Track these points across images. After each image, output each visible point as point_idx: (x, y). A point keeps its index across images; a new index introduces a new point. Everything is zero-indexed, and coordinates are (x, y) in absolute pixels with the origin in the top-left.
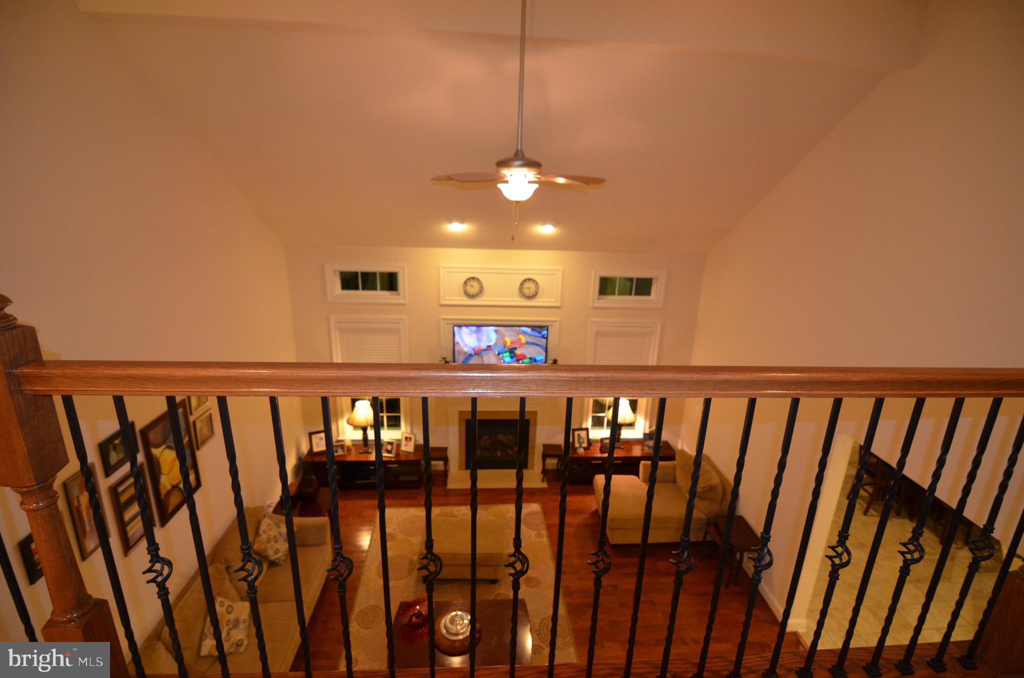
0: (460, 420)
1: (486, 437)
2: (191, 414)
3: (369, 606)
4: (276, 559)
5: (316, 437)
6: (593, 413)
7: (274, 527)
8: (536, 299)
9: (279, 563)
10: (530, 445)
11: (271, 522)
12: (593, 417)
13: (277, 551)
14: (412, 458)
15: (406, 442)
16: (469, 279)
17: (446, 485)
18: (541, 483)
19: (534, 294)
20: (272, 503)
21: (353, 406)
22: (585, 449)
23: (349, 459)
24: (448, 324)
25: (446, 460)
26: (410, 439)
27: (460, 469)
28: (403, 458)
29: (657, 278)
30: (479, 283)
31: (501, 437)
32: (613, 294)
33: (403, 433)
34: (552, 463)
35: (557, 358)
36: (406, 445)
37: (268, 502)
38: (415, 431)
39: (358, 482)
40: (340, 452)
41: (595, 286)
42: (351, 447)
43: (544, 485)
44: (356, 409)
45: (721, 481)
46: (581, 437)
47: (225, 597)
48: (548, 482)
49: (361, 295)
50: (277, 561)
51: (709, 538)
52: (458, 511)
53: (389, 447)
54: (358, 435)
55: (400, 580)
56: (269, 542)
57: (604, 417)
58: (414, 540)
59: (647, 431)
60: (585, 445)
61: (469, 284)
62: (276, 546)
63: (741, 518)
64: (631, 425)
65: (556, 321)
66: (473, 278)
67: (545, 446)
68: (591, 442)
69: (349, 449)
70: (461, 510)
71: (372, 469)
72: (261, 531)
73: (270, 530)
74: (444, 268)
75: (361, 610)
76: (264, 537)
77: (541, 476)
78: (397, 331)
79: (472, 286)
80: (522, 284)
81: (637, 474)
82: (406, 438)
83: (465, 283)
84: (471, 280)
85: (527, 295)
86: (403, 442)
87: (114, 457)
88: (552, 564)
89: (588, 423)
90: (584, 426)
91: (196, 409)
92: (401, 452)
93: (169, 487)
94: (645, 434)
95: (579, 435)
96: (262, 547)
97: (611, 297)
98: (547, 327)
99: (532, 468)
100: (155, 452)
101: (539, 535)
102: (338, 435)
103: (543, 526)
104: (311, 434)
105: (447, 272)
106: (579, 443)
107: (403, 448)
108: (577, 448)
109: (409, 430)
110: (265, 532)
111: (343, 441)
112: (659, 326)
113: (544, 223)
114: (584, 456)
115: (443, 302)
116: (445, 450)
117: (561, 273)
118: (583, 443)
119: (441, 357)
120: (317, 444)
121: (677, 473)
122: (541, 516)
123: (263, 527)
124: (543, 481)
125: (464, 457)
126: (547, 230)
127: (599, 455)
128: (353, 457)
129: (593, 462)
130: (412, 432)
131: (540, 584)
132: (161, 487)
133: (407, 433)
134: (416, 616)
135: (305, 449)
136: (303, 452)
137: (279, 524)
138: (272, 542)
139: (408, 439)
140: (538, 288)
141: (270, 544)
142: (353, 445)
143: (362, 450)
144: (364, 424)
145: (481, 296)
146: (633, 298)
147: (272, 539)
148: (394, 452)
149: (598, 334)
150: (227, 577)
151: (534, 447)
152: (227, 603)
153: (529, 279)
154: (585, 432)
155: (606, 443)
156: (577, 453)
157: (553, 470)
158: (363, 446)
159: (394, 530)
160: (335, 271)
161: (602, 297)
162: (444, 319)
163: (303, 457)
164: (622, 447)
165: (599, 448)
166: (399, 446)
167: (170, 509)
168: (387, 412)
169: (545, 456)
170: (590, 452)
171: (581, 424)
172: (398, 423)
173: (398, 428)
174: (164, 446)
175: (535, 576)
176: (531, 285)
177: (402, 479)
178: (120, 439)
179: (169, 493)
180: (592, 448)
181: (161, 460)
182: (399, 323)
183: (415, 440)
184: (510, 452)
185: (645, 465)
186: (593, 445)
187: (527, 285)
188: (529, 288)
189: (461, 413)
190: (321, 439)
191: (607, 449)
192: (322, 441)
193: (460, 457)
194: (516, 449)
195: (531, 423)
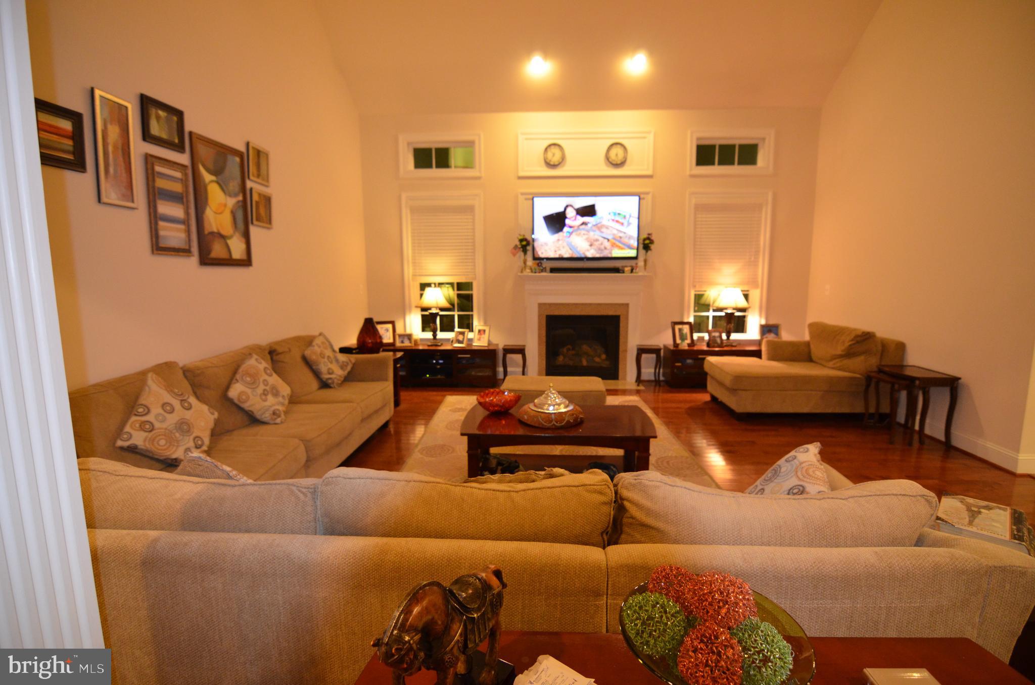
0: (540, 316)
1: (569, 346)
2: (249, 177)
8: (625, 167)
10: (621, 348)
11: (326, 342)
12: (695, 315)
13: (330, 372)
14: (486, 349)
15: (479, 336)
16: (549, 146)
19: (623, 161)
22: (689, 345)
23: (416, 348)
24: (526, 199)
25: (524, 356)
26: (484, 331)
27: (540, 374)
30: (561, 150)
32: (713, 163)
35: (652, 233)
36: (479, 339)
40: (407, 344)
41: (691, 154)
43: (641, 388)
46: (683, 331)
48: (645, 386)
49: (434, 174)
53: (461, 338)
57: (708, 316)
60: (688, 341)
61: (550, 152)
62: (330, 367)
64: (744, 311)
65: (647, 193)
66: (554, 145)
67: (639, 349)
69: (418, 343)
71: (441, 363)
72: (314, 344)
74: (523, 134)
75: (426, 447)
77: (636, 384)
78: (470, 209)
79: (553, 154)
80: (609, 149)
82: (479, 331)
83: (546, 149)
84: (553, 147)
85: (614, 162)
86: (476, 336)
87: (155, 127)
89: (691, 319)
90: (686, 320)
93: (215, 229)
95: (680, 330)
96: (313, 359)
97: (710, 167)
99: (625, 379)
100: (203, 173)
105: (527, 139)
106: (681, 338)
107: (476, 343)
108: (678, 344)
112: (770, 197)
114: (688, 351)
115: (521, 174)
116: (523, 349)
117: (652, 136)
118: (686, 339)
119: (520, 231)
122: (641, 402)
123: (317, 343)
124: (638, 386)
125: (544, 362)
126: (638, 64)
127: (706, 349)
128: (421, 347)
132: (206, 221)
139: (482, 332)
140: (627, 152)
142: (422, 341)
143: (433, 344)
144: (435, 306)
145: (563, 166)
146: (736, 168)
148: (465, 342)
149: (697, 207)
151: (626, 351)
153: (617, 144)
155: (714, 337)
157: (650, 379)
160: (408, 148)
161: (700, 166)
162: (522, 194)
164: (734, 344)
165: (705, 343)
167: (213, 256)
168: (458, 311)
169: (640, 354)
171: (682, 316)
172: (471, 322)
174: (214, 178)
176: (617, 150)
177: (474, 373)
178: (165, 114)
179: (213, 235)
180: (696, 343)
181: (209, 190)
182: (474, 199)
184: (597, 359)
185: (768, 342)
187: (614, 151)
188: (616, 154)
189: (541, 306)
190: (387, 330)
191: (717, 343)
192: (388, 333)
193: (539, 365)
194: (604, 356)
195: (622, 319)
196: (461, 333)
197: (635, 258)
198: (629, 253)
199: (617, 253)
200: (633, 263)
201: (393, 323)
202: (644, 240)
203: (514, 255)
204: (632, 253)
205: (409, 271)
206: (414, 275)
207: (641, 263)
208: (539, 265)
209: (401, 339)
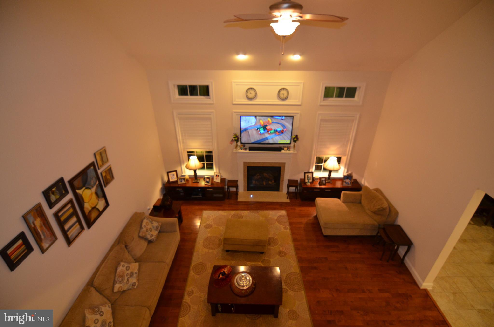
0: (244, 166)
1: (258, 174)
2: (99, 169)
3: (199, 263)
4: (152, 239)
5: (171, 174)
6: (316, 163)
7: (150, 223)
8: (287, 101)
9: (153, 241)
10: (281, 179)
11: (148, 221)
12: (316, 166)
13: (152, 236)
14: (220, 186)
15: (216, 178)
16: (249, 89)
17: (237, 199)
18: (287, 199)
19: (286, 97)
20: (150, 208)
21: (189, 159)
22: (311, 183)
23: (188, 185)
24: (237, 115)
25: (237, 187)
26: (219, 176)
27: (244, 190)
28: (215, 186)
29: (360, 87)
30: (255, 91)
31: (265, 174)
32: (332, 97)
33: (215, 173)
34: (292, 189)
35: (298, 135)
36: (216, 179)
37: (148, 208)
38: (221, 172)
39: (193, 197)
40: (183, 182)
41: (322, 92)
42: (189, 179)
43: (288, 201)
44: (190, 160)
45: (389, 206)
46: (309, 177)
47: (125, 262)
48: (290, 199)
49: (189, 99)
50: (152, 240)
51: (379, 235)
52: (243, 213)
53: (208, 180)
54: (192, 173)
55: (214, 249)
56: (147, 232)
57: (321, 166)
58: (221, 228)
59: (346, 174)
60: (311, 181)
61: (249, 92)
62: (151, 233)
63: (399, 226)
64: (337, 171)
65: (298, 113)
66: (251, 88)
67: (289, 181)
68: (314, 179)
69: (187, 180)
70: (245, 213)
71: (200, 191)
72: (143, 226)
73: (148, 225)
74: (235, 82)
75: (195, 265)
76: (144, 229)
77: (287, 196)
78: (210, 119)
79: (251, 93)
80: (279, 92)
81: (339, 198)
82: (216, 175)
83: (247, 91)
84: (250, 90)
85: (282, 98)
86: (215, 177)
87: (53, 198)
88: (292, 244)
89: (313, 169)
90: (311, 171)
91: (101, 166)
92: (214, 182)
93: (90, 209)
94: (344, 176)
95: (308, 176)
96: (144, 234)
97: (331, 99)
98: (293, 117)
99: (282, 191)
100: (79, 192)
101: (285, 228)
102: (182, 173)
103: (287, 223)
104: (168, 173)
105: (237, 85)
106: (308, 179)
107: (215, 180)
108: (306, 182)
109: (218, 172)
110: (145, 226)
111: (185, 176)
112: (358, 116)
113: (294, 54)
114: (310, 187)
115: (234, 103)
116: (236, 181)
117: (302, 84)
118: (310, 180)
119: (234, 133)
120: (171, 177)
121: (362, 198)
122: (287, 217)
123: (144, 224)
124: (287, 198)
125: (246, 185)
126: (296, 58)
127: (318, 186)
128: (190, 184)
129: (315, 190)
130: (219, 172)
131: (286, 255)
132: (85, 209)
133: (216, 172)
134: (222, 274)
135: (166, 179)
136: (165, 181)
137: (152, 222)
138: (149, 232)
139: (218, 176)
140: (289, 94)
141: (148, 233)
142: (190, 178)
143: (194, 181)
144: (195, 169)
145: (256, 99)
146: (344, 99)
147: (149, 230)
148: (210, 182)
149: (322, 120)
150: (126, 251)
151: (283, 181)
152: (126, 265)
153: (284, 89)
154: (311, 174)
155: (322, 180)
156: (306, 185)
157: (292, 193)
158: (195, 178)
159: (211, 222)
160: (174, 85)
161: (326, 99)
162: (235, 112)
163: (165, 183)
164: (331, 182)
165: (318, 183)
166: (213, 179)
167: (92, 220)
168: (206, 161)
169: (289, 186)
170: (313, 184)
171: (309, 170)
172: (212, 167)
173: (212, 169)
174: (84, 188)
175: (283, 250)
176: (284, 92)
177: (215, 195)
178: (55, 188)
179: (90, 212)
180: (314, 182)
181: (83, 196)
182: (211, 115)
183: (221, 176)
184: (270, 182)
185: (344, 194)
186: (315, 180)
187: (282, 92)
188: (283, 94)
189: (244, 163)
190: (174, 175)
191: (323, 183)
192: (174, 176)
193: (244, 185)
194: (273, 181)
195: (282, 168)
196: (209, 178)
197: (290, 144)
198: (286, 142)
199: (281, 142)
200: (289, 145)
201: (176, 171)
202: (294, 138)
203: (231, 144)
204: (288, 142)
205: (181, 147)
206: (184, 148)
207: (292, 145)
208: (244, 146)
209: (180, 181)
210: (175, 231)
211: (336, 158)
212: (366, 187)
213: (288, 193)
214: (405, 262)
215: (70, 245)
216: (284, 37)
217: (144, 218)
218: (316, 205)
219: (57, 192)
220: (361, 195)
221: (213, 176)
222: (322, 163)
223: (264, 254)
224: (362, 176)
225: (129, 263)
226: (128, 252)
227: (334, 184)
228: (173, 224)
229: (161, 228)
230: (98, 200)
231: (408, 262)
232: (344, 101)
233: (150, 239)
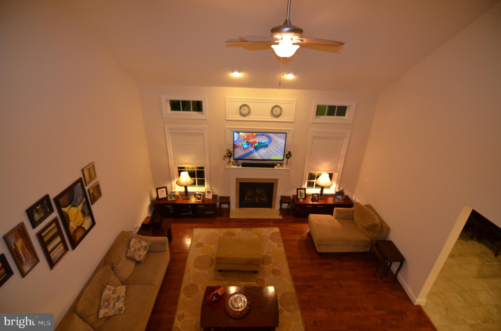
0: (237, 182)
1: (250, 191)
2: (86, 185)
3: (190, 284)
4: (140, 260)
5: (160, 191)
6: (308, 180)
7: (138, 243)
8: (280, 118)
9: (142, 262)
10: (274, 196)
11: (136, 240)
12: (308, 182)
13: (140, 256)
14: (212, 202)
15: (208, 194)
16: (242, 105)
17: (229, 216)
18: (280, 216)
19: (279, 115)
20: (138, 227)
21: (179, 175)
22: (303, 199)
23: (178, 202)
24: (230, 131)
25: (229, 203)
26: (210, 192)
27: (236, 207)
28: (206, 203)
29: (350, 106)
30: (248, 108)
31: (257, 191)
32: (324, 115)
33: (206, 189)
34: (285, 206)
35: (291, 151)
36: (208, 195)
37: (136, 226)
38: (213, 188)
39: (183, 214)
40: (173, 199)
41: (314, 110)
42: (179, 196)
43: (281, 217)
44: (181, 177)
45: (381, 222)
46: (302, 193)
47: (111, 285)
48: (283, 215)
49: (181, 114)
50: (140, 261)
51: (372, 251)
52: (236, 231)
53: (199, 197)
54: (183, 189)
55: (206, 269)
56: (135, 252)
57: (313, 182)
58: (213, 247)
59: (337, 191)
60: (303, 197)
61: (242, 108)
62: (139, 253)
63: (391, 243)
64: (329, 187)
65: (291, 130)
66: (245, 105)
67: (282, 197)
68: (307, 195)
69: (178, 197)
70: (237, 230)
71: (190, 208)
72: (131, 246)
73: (136, 245)
74: (228, 99)
75: (186, 286)
76: (132, 249)
77: (279, 212)
78: (202, 134)
79: (244, 110)
80: (273, 109)
81: (332, 215)
82: (208, 192)
83: (240, 107)
85: (275, 115)
86: (206, 194)
87: (37, 217)
88: (286, 262)
89: (305, 186)
90: (303, 187)
91: (89, 183)
92: (205, 199)
93: (76, 228)
94: (336, 192)
95: (300, 192)
96: (132, 255)
97: (322, 117)
98: (286, 134)
99: (275, 208)
100: (65, 210)
101: (279, 246)
102: (172, 189)
103: (281, 241)
104: (157, 189)
105: (230, 101)
106: (300, 196)
107: (206, 197)
108: (299, 199)
109: (209, 188)
110: (133, 246)
111: (175, 192)
112: (349, 134)
113: (288, 73)
114: (302, 203)
115: (228, 119)
116: (228, 198)
117: (295, 102)
118: (303, 196)
119: (227, 149)
120: (161, 194)
121: (354, 215)
122: (280, 234)
123: (132, 244)
124: (280, 215)
125: (238, 201)
126: (289, 77)
127: (311, 203)
128: (180, 201)
129: (308, 206)
130: (211, 189)
131: (280, 273)
132: (70, 229)
133: (208, 189)
134: (215, 295)
135: (155, 196)
136: (154, 198)
137: (141, 241)
138: (137, 252)
139: (209, 192)
140: (282, 111)
141: (136, 253)
142: (180, 194)
143: (185, 197)
144: (186, 185)
145: (249, 115)
146: (335, 117)
147: (137, 250)
148: (201, 199)
149: (314, 137)
150: (113, 273)
151: (276, 197)
152: (112, 288)
153: (277, 106)
154: (304, 190)
155: (315, 197)
156: (299, 202)
157: (285, 209)
158: (185, 195)
159: (202, 241)
160: (166, 100)
161: (318, 116)
162: (228, 128)
163: (154, 200)
164: (323, 198)
165: (311, 199)
166: (204, 195)
167: (77, 239)
168: (198, 177)
169: (281, 203)
170: (306, 201)
171: (302, 186)
172: (204, 183)
173: (204, 185)
174: (70, 206)
175: (278, 269)
176: (277, 109)
177: (206, 213)
178: (40, 206)
179: (75, 231)
180: (307, 199)
181: (69, 214)
182: (203, 130)
183: (213, 193)
184: (262, 199)
185: (337, 210)
186: (308, 197)
187: (276, 109)
188: (276, 111)
189: (237, 179)
190: (163, 191)
191: (316, 200)
192: (164, 193)
193: (236, 202)
194: (266, 198)
195: (275, 185)
196: (199, 194)
197: (283, 160)
198: (279, 158)
199: (274, 158)
200: (282, 162)
201: (166, 188)
202: (287, 155)
203: (224, 160)
204: (281, 158)
205: (172, 162)
206: (174, 164)
207: (285, 161)
208: (237, 162)
209: (170, 197)
210: (164, 251)
211: (328, 175)
212: (358, 203)
213: (281, 209)
214: (398, 278)
215: (53, 268)
216: (285, 58)
217: (133, 237)
218: (309, 221)
219: (42, 210)
220: (353, 212)
221: (205, 192)
222: (314, 179)
223: (257, 273)
224: (353, 192)
225: (116, 286)
226: (115, 274)
227: (326, 200)
228: (163, 243)
229: (149, 247)
230: (85, 219)
231: (400, 278)
232: (335, 119)
233: (138, 259)
